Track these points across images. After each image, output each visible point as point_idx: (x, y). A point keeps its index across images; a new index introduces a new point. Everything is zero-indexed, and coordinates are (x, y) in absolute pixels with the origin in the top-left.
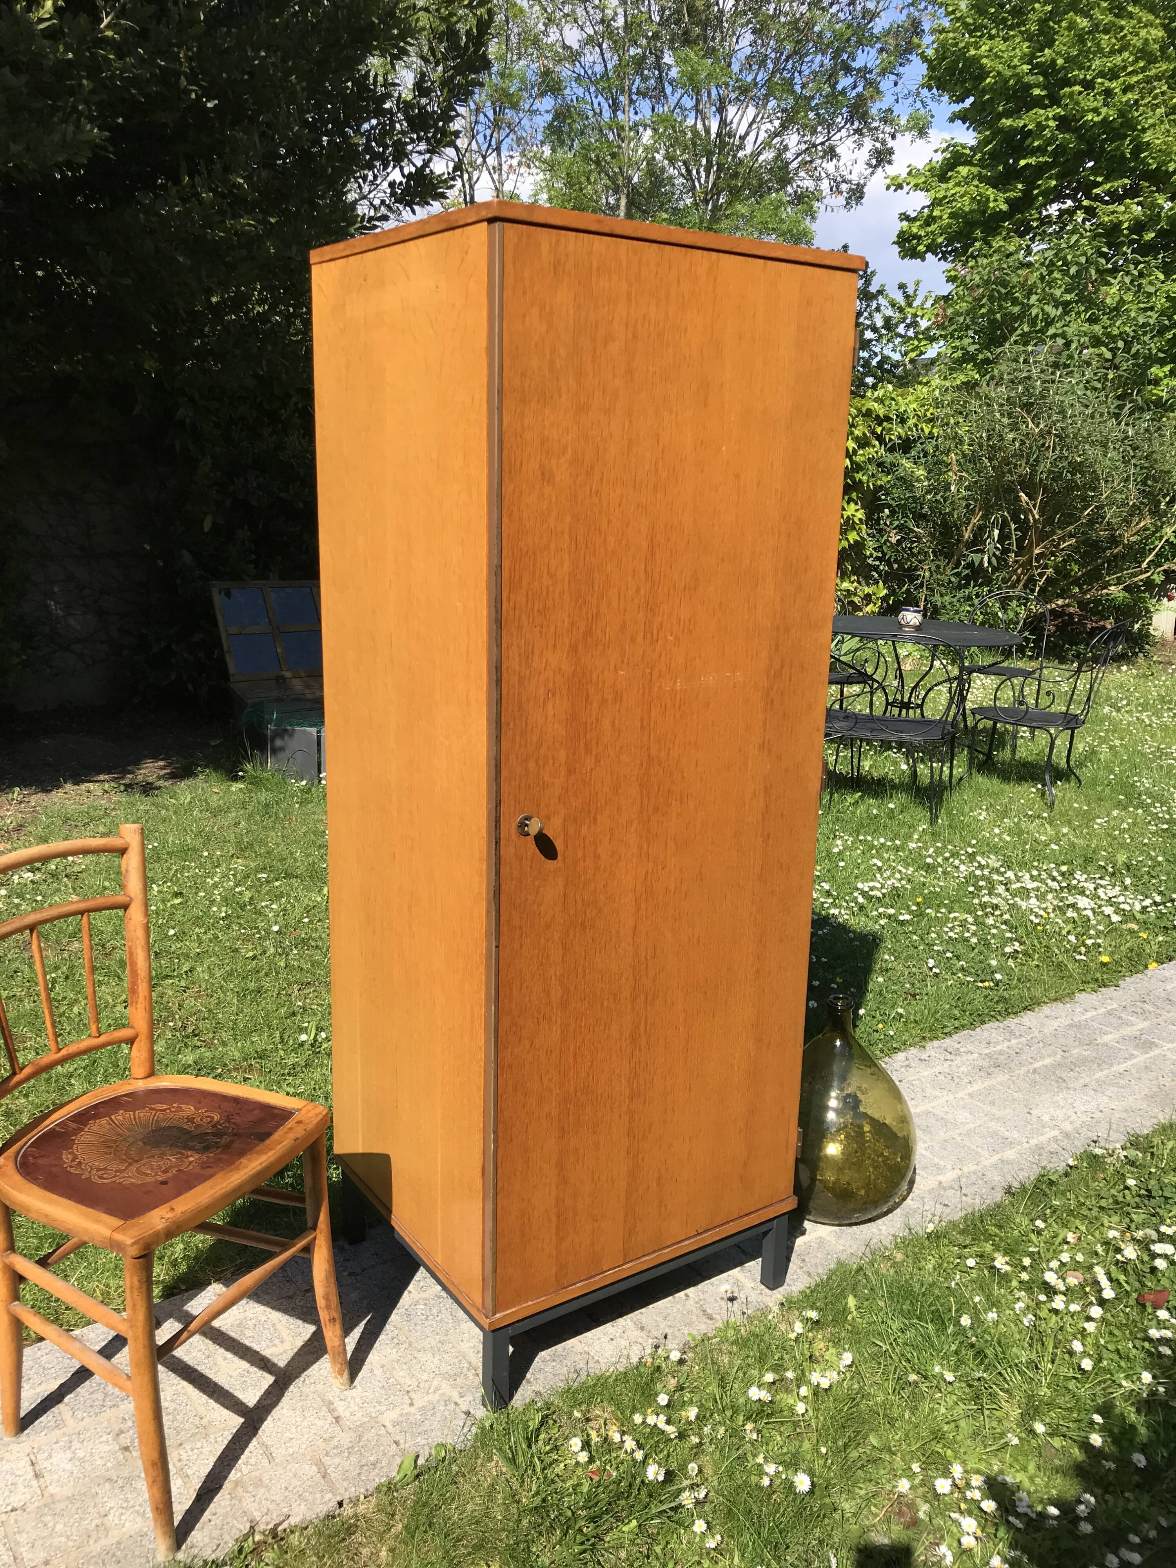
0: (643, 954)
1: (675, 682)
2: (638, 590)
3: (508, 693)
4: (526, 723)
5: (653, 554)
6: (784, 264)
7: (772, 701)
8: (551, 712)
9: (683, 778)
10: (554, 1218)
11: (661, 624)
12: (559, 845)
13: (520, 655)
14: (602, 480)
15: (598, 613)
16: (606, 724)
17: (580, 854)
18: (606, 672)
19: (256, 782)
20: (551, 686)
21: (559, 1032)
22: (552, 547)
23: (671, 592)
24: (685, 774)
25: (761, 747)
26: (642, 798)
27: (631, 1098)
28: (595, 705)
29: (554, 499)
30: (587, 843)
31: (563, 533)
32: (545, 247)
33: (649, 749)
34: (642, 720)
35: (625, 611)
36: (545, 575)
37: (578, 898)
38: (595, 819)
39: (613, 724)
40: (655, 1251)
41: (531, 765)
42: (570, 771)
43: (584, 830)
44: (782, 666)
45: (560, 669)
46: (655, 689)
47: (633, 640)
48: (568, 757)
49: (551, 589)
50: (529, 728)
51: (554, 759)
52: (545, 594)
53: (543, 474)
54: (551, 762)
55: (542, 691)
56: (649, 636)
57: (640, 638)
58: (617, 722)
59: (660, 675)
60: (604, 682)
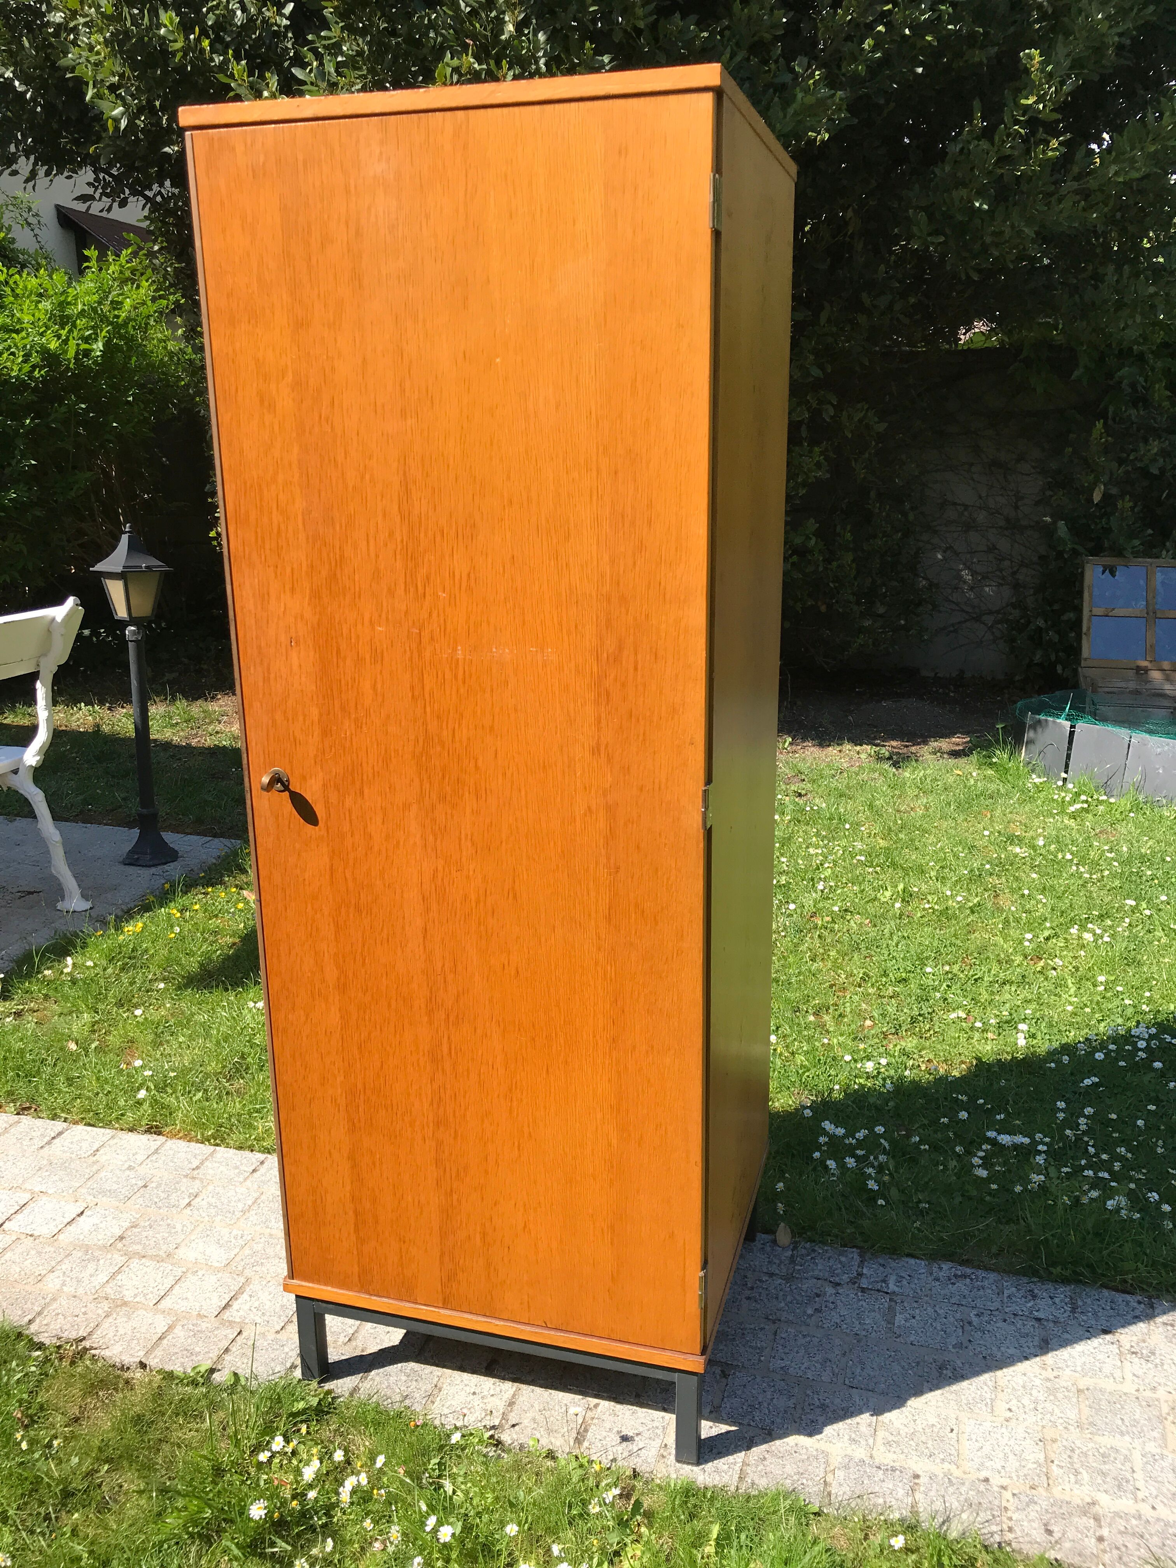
0: (439, 965)
1: (455, 650)
2: (391, 534)
3: (245, 636)
4: (269, 673)
5: (408, 491)
7: (608, 694)
8: (295, 661)
9: (477, 767)
10: (351, 1213)
11: (428, 578)
12: (320, 810)
13: (254, 595)
14: (332, 403)
15: (342, 557)
16: (366, 686)
17: (346, 827)
18: (359, 626)
20: (293, 633)
21: (338, 1015)
22: (281, 478)
23: (438, 539)
24: (480, 763)
25: (596, 750)
26: (421, 781)
27: (438, 1124)
28: (348, 662)
29: (276, 428)
30: (353, 817)
31: (290, 465)
33: (425, 723)
34: (412, 688)
35: (377, 556)
36: (275, 510)
37: (348, 876)
38: (362, 793)
39: (374, 687)
41: (279, 717)
42: (325, 733)
43: (349, 802)
44: (620, 648)
45: (302, 617)
46: (427, 654)
47: (391, 592)
48: (321, 715)
49: (283, 527)
50: (272, 676)
51: (305, 716)
52: (275, 531)
53: (262, 401)
54: (301, 718)
55: (283, 638)
56: (412, 590)
57: (400, 591)
58: (379, 686)
59: (432, 639)
60: (358, 637)
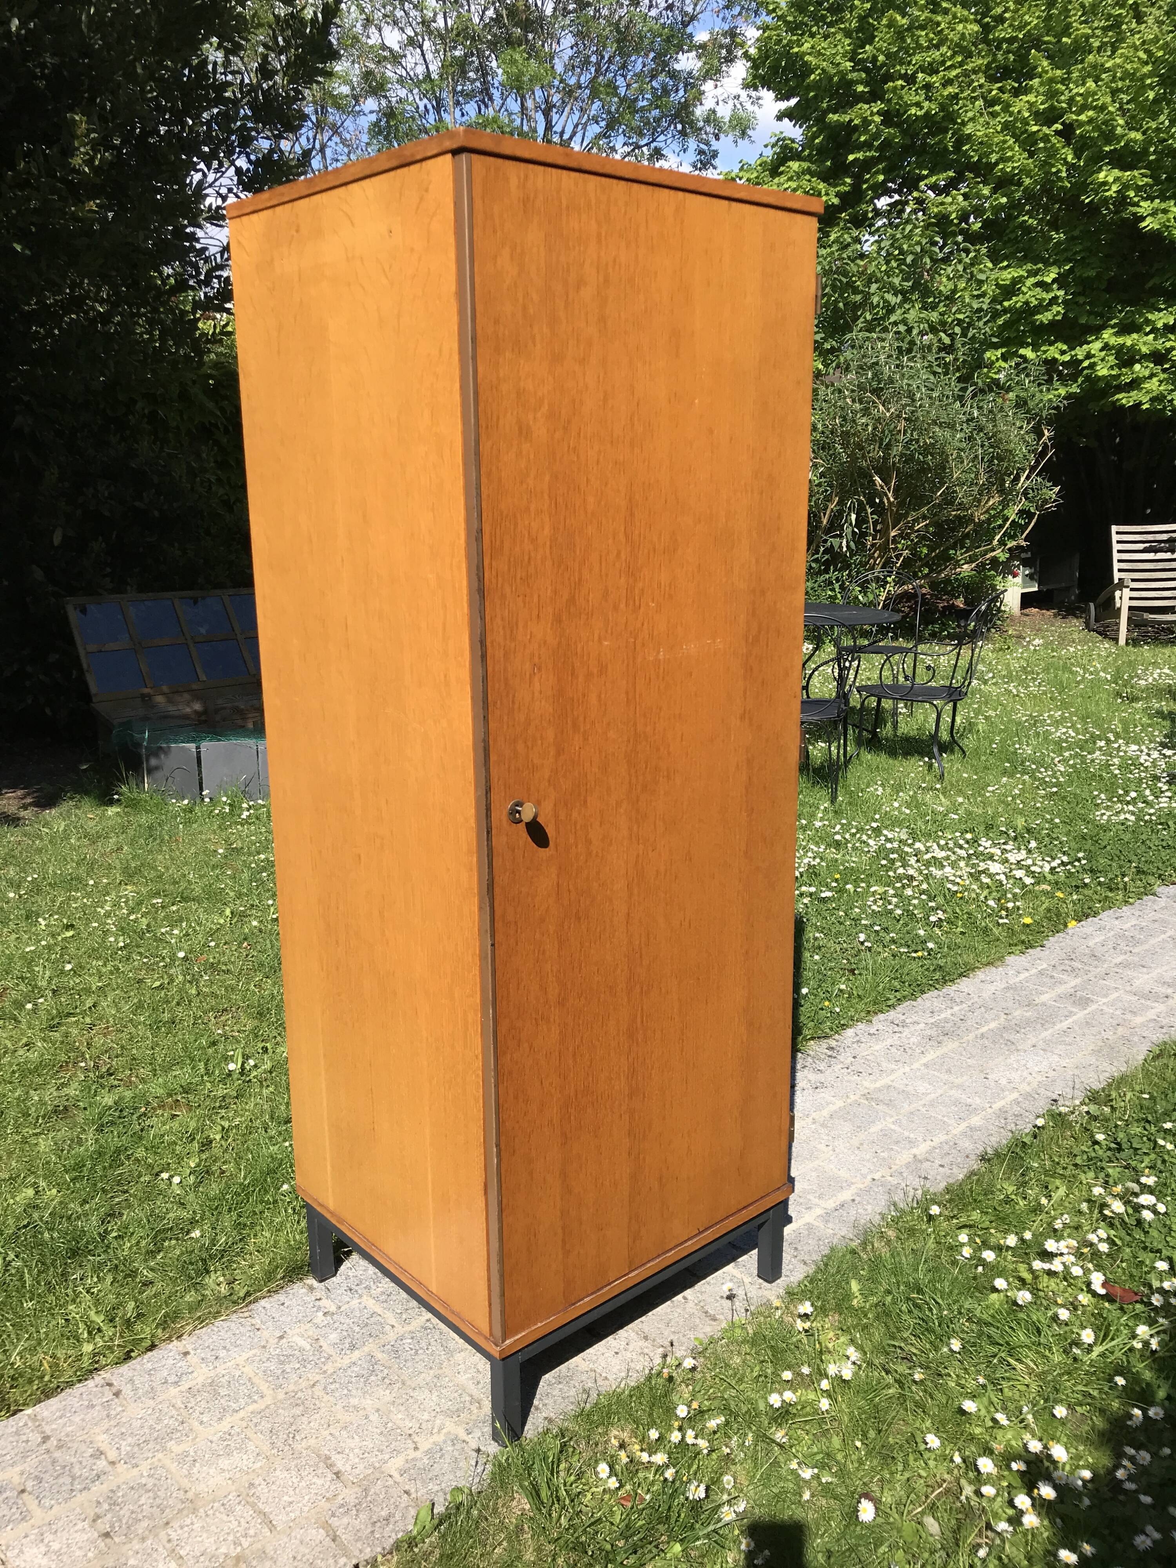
0: (637, 943)
1: (658, 652)
2: (619, 554)
3: (494, 669)
4: (513, 702)
5: (632, 515)
6: (747, 206)
7: (751, 667)
8: (537, 688)
9: (669, 753)
10: (560, 1231)
11: (643, 590)
12: (550, 831)
13: (504, 628)
14: (579, 434)
15: (580, 580)
16: (593, 699)
17: (572, 840)
18: (591, 643)
19: (134, 805)
20: (536, 660)
21: (557, 1032)
22: (533, 507)
23: (651, 555)
24: (671, 749)
25: (742, 718)
26: (630, 777)
27: (631, 1096)
28: (581, 679)
29: (532, 457)
30: (578, 827)
31: (542, 493)
32: (514, 182)
33: (635, 724)
34: (627, 693)
35: (607, 575)
36: (526, 540)
37: (571, 887)
38: (585, 801)
39: (599, 698)
40: (659, 1256)
41: (520, 747)
42: (559, 752)
43: (575, 814)
44: (759, 632)
45: (545, 642)
46: (639, 660)
47: (616, 608)
48: (556, 736)
49: (533, 554)
50: (516, 706)
51: (542, 739)
52: (526, 558)
53: (520, 429)
54: (540, 742)
55: (527, 666)
56: (631, 603)
57: (622, 606)
58: (603, 696)
59: (643, 645)
60: (589, 654)
